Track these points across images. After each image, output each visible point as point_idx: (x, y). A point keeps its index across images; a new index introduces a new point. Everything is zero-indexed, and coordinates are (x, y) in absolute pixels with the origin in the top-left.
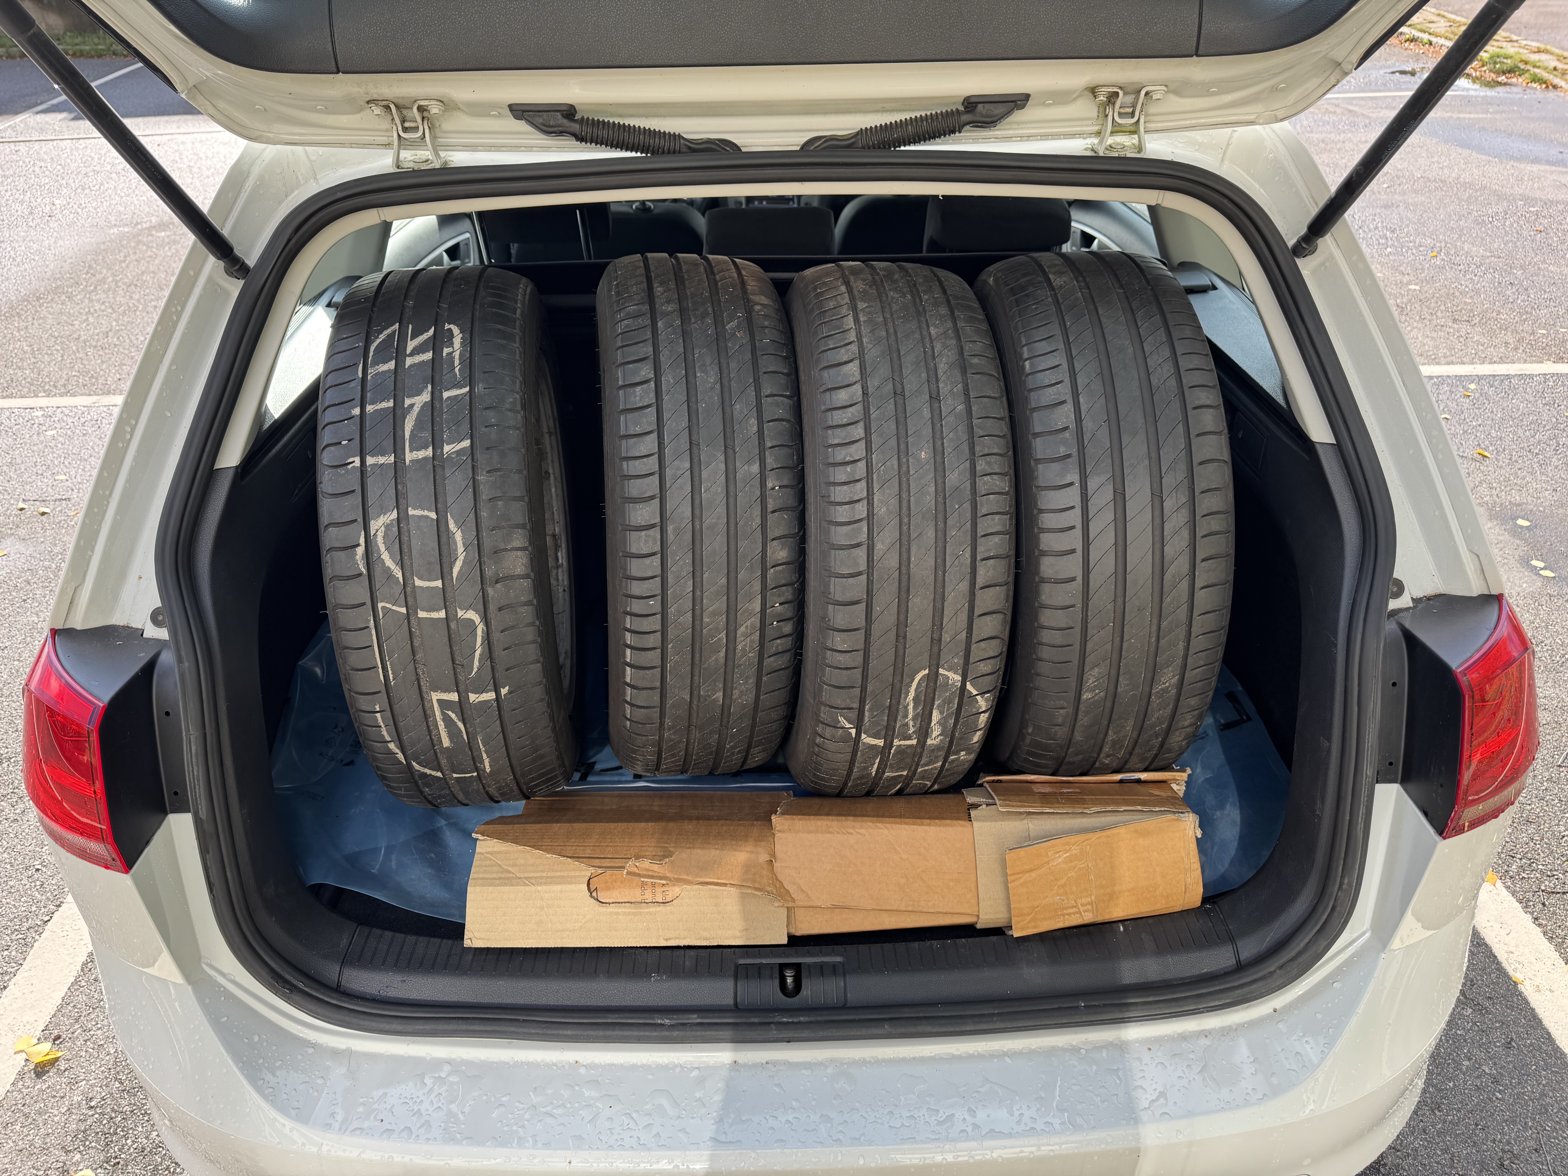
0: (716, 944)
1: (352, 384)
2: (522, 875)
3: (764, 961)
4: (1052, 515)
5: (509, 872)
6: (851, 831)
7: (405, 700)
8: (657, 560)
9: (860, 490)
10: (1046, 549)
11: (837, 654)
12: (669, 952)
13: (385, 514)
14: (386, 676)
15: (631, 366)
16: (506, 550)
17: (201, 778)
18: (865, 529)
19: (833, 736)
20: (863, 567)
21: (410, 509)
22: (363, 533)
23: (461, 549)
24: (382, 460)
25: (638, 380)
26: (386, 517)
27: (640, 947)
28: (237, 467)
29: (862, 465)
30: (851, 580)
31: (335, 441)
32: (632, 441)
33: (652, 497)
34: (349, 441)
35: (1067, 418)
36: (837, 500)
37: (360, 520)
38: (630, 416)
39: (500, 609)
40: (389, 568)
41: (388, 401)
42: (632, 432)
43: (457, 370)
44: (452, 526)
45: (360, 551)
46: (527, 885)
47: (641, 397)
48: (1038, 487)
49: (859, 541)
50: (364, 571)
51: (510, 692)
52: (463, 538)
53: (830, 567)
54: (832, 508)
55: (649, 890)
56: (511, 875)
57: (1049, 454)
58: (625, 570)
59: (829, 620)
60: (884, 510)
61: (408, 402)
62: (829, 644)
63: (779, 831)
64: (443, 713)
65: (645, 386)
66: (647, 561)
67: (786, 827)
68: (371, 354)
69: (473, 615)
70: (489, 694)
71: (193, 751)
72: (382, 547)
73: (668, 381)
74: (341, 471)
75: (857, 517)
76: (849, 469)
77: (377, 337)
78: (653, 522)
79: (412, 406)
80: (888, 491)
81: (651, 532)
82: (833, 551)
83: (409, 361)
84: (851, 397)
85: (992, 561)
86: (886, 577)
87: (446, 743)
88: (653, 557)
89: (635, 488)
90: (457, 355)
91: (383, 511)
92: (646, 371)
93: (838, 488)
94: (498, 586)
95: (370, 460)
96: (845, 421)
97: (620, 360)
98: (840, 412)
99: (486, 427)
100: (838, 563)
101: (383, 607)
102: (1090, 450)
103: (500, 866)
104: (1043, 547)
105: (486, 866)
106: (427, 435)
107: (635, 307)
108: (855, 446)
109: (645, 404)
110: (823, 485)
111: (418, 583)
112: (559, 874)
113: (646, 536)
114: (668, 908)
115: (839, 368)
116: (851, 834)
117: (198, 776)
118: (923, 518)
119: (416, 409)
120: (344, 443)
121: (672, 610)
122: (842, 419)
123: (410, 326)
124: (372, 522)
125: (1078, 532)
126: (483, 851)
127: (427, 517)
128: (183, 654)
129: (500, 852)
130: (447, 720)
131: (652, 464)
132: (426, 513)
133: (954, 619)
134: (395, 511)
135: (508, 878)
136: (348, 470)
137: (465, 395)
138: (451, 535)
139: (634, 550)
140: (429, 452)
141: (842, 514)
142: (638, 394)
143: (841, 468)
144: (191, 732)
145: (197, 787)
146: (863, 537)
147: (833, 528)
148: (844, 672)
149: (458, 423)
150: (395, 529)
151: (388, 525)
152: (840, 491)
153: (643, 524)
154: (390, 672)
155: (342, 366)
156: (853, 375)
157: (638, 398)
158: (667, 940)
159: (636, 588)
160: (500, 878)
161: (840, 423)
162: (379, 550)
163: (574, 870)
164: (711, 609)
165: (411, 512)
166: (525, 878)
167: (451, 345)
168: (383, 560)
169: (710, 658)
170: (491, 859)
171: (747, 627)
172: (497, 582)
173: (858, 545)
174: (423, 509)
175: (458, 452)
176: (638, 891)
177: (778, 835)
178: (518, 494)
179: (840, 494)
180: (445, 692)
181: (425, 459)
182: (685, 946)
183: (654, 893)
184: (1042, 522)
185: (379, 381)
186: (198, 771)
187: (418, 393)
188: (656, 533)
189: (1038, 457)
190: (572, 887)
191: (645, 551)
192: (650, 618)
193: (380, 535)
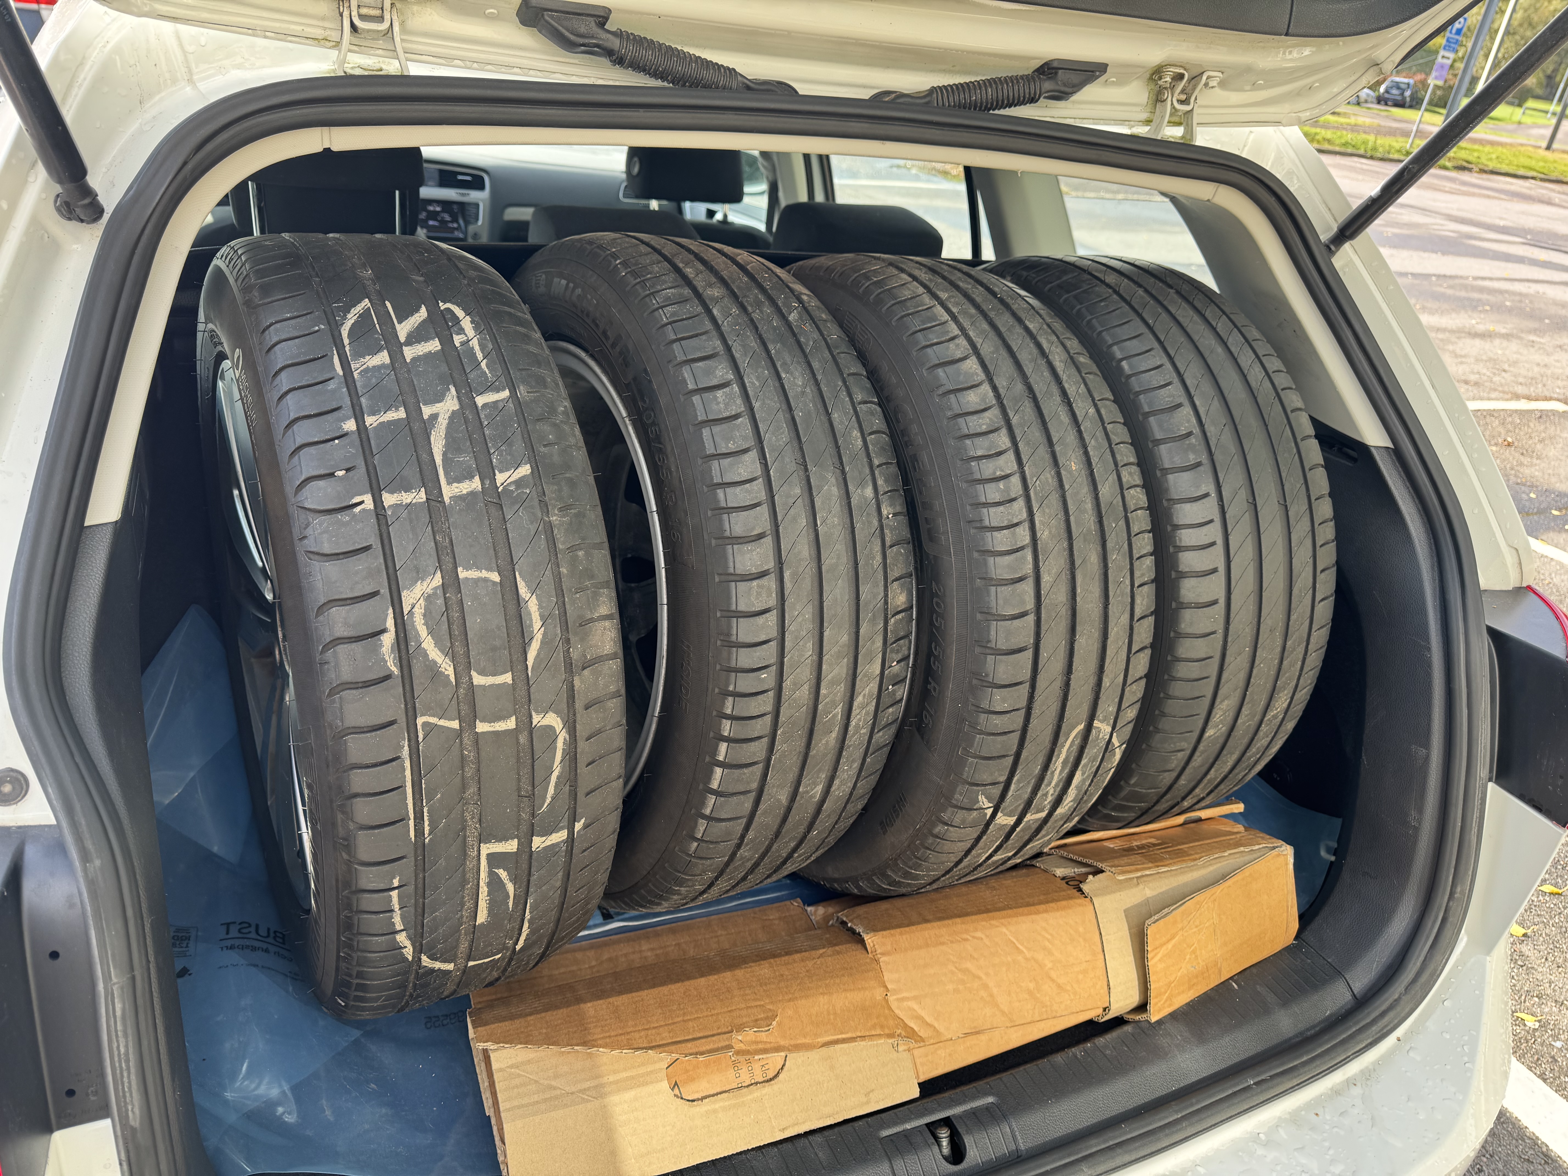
0: (841, 1119)
1: (332, 385)
2: (573, 1089)
3: (908, 1126)
4: (1190, 530)
5: (555, 1088)
6: (965, 936)
7: (442, 862)
8: (772, 618)
9: (1019, 510)
10: (1187, 570)
11: (994, 717)
12: (789, 1145)
13: (423, 580)
14: (419, 832)
15: (700, 364)
16: (592, 620)
17: (131, 1056)
18: (1030, 558)
19: (963, 821)
20: (1030, 605)
21: (460, 569)
22: (390, 611)
23: (537, 623)
24: (407, 498)
25: (715, 382)
26: (425, 584)
27: (753, 1149)
28: (116, 522)
29: (1016, 480)
30: (1016, 623)
31: (322, 472)
32: (725, 462)
33: (761, 536)
34: (348, 470)
35: (1188, 421)
36: (992, 525)
37: (385, 591)
38: (716, 429)
39: (587, 708)
40: (435, 662)
41: (397, 409)
42: (724, 451)
43: (483, 365)
44: (523, 591)
45: (388, 639)
46: (588, 1101)
47: (727, 405)
48: (1169, 500)
49: (1024, 573)
50: (395, 670)
51: (586, 826)
52: (540, 607)
53: (988, 608)
54: (988, 534)
55: (745, 1069)
56: (558, 1092)
57: (1178, 461)
58: (729, 634)
59: (987, 675)
60: (1046, 533)
61: (427, 411)
62: (985, 705)
63: (883, 954)
64: (492, 875)
65: (727, 390)
66: (760, 620)
67: (889, 948)
68: (346, 341)
69: (553, 720)
70: (559, 834)
71: (119, 1013)
72: (423, 631)
73: (753, 383)
74: (344, 517)
75: (1020, 544)
76: (1001, 485)
77: (344, 318)
78: (766, 568)
79: (434, 417)
80: (1047, 511)
81: (764, 581)
82: (993, 589)
83: (409, 353)
84: (983, 400)
85: (1146, 586)
86: (1054, 615)
87: (482, 917)
88: (767, 615)
89: (737, 525)
90: (475, 343)
91: (419, 575)
92: (722, 372)
93: (992, 510)
94: (586, 672)
95: (389, 499)
96: (984, 428)
97: (681, 357)
98: (975, 417)
99: (545, 446)
100: (1000, 602)
101: (425, 724)
102: (1218, 457)
103: (536, 1082)
104: (1182, 568)
105: (517, 1087)
106: (466, 458)
107: (673, 290)
108: (1003, 457)
109: (733, 413)
110: (968, 507)
111: (478, 680)
112: (624, 1075)
113: (758, 586)
114: (776, 1085)
115: (956, 366)
116: (966, 940)
117: (127, 1054)
118: (1085, 540)
119: (443, 422)
120: (340, 473)
121: (787, 684)
122: (980, 426)
123: (388, 304)
124: (404, 594)
125: (1219, 548)
126: (503, 1066)
127: (486, 580)
128: (89, 845)
129: (529, 1062)
130: (495, 883)
131: (758, 490)
132: (484, 574)
133: (1114, 660)
134: (438, 575)
135: (556, 1098)
136: (355, 515)
137: (507, 400)
138: (522, 604)
139: (742, 607)
140: (476, 484)
141: (1001, 541)
142: (721, 400)
143: (993, 485)
144: (114, 980)
145: (125, 1074)
146: (1029, 568)
147: (991, 560)
148: (999, 738)
149: (507, 441)
150: (440, 601)
151: (429, 596)
152: (995, 513)
153: (754, 570)
154: (426, 823)
155: (303, 359)
156: (977, 375)
157: (722, 406)
158: (783, 1130)
159: (745, 658)
160: (545, 1100)
161: (979, 430)
162: (417, 634)
163: (643, 1064)
164: (830, 677)
165: (463, 574)
166: (580, 1091)
167: (461, 331)
168: (425, 651)
169: (821, 740)
170: (519, 1076)
171: (864, 695)
172: (584, 668)
173: (1021, 579)
174: (479, 568)
175: (519, 483)
176: (731, 1074)
177: (883, 959)
178: (598, 541)
179: (994, 516)
180: (500, 841)
181: (472, 494)
182: (806, 1133)
183: (751, 1071)
184: (1180, 540)
185: (374, 380)
186: (127, 1046)
187: (439, 398)
188: (770, 582)
189: (1167, 466)
190: (650, 1088)
191: (758, 608)
192: (760, 697)
193: (419, 612)
